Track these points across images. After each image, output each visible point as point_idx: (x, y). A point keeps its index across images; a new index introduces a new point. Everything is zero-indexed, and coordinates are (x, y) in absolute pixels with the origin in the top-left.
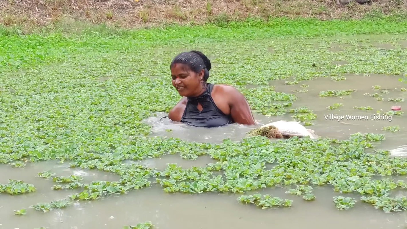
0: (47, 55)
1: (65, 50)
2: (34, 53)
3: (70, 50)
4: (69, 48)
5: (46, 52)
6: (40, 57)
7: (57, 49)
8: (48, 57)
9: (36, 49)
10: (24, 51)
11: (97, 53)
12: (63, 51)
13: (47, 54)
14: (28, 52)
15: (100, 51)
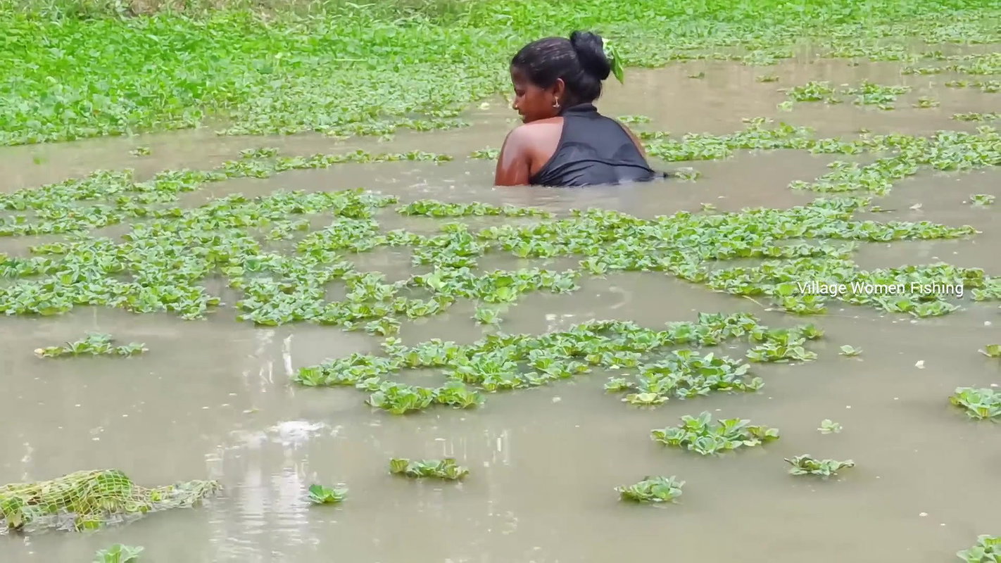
0: (208, 83)
1: (265, 66)
2: (170, 74)
3: (278, 62)
4: (276, 59)
5: (206, 70)
6: (187, 87)
7: (236, 60)
8: (212, 89)
9: (173, 62)
10: (137, 68)
11: (364, 73)
12: (259, 67)
13: (210, 76)
14: (150, 71)
15: (372, 68)
